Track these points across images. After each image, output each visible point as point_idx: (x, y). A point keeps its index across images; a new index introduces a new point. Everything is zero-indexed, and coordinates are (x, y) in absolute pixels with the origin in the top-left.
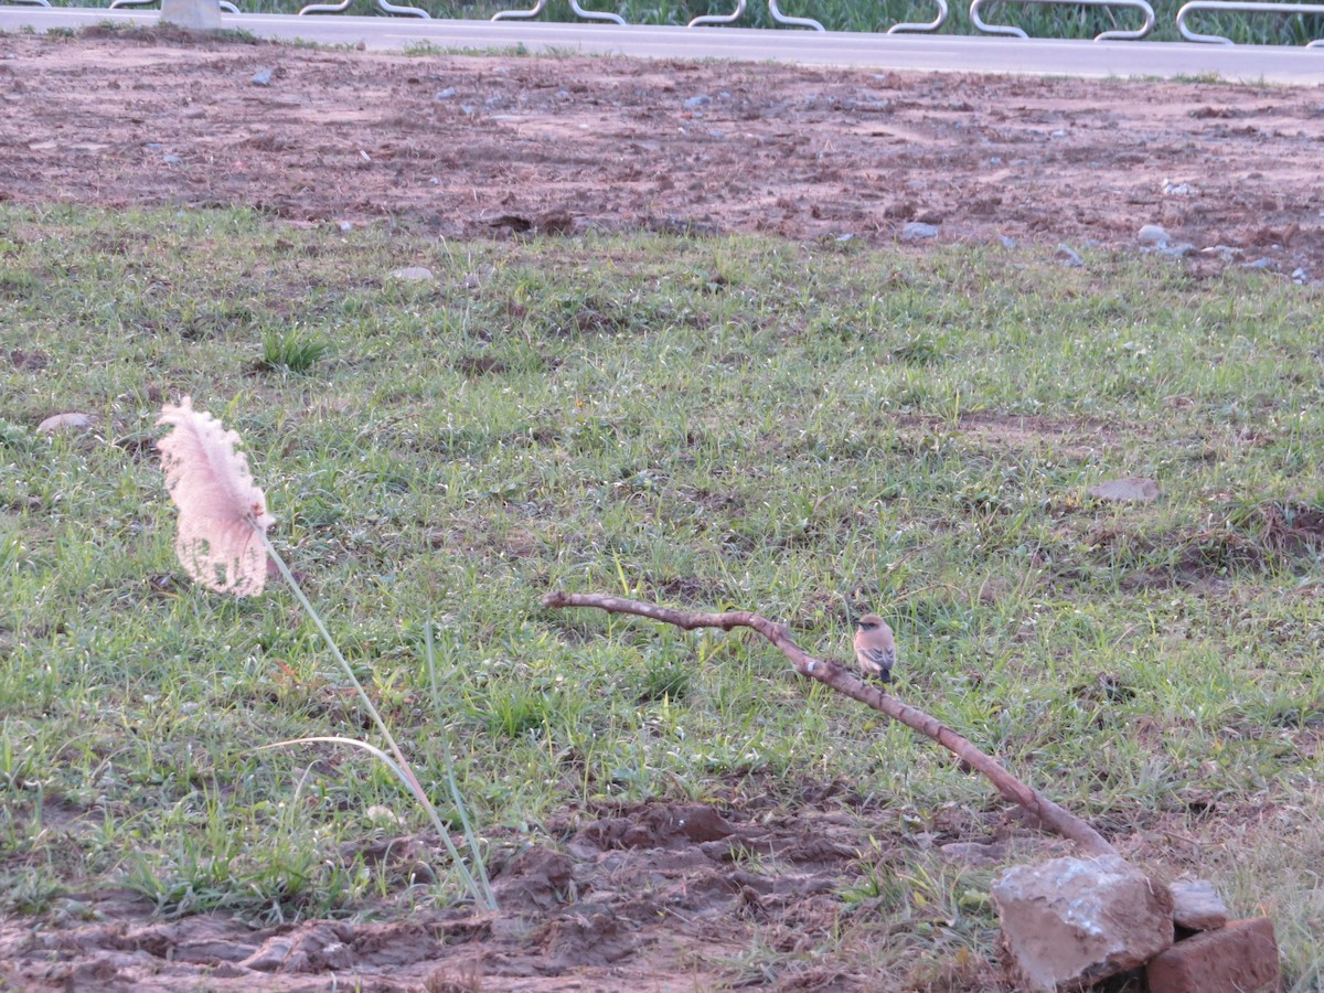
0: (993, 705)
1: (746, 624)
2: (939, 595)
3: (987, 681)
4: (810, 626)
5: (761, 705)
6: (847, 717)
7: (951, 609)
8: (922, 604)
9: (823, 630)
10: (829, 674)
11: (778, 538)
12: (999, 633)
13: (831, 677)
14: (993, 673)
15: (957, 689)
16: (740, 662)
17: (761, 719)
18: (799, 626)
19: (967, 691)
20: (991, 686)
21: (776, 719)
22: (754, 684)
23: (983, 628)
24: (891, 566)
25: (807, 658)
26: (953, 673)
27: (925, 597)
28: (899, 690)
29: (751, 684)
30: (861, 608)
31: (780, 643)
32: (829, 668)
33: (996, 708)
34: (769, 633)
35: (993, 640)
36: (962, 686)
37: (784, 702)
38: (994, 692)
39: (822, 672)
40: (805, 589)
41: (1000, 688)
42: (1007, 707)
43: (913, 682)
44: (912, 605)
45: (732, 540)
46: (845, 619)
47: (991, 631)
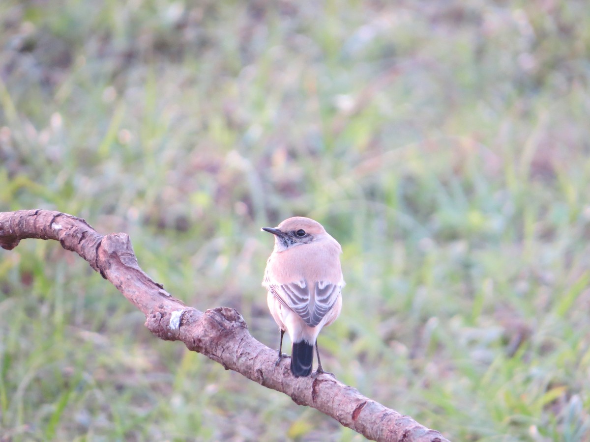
0: (550, 387)
1: (46, 235)
2: (442, 162)
3: (538, 338)
4: (182, 226)
5: (81, 387)
6: (255, 412)
7: (469, 190)
8: (410, 180)
9: (210, 233)
10: (213, 334)
11: (120, 43)
12: (565, 239)
13: (216, 341)
14: (552, 319)
15: (478, 353)
16: (41, 300)
17: (80, 417)
18: (161, 226)
19: (498, 358)
20: (545, 349)
21: (110, 418)
22: (68, 346)
23: (532, 227)
24: (346, 103)
25: (167, 303)
26: (469, 320)
27: (416, 165)
28: (362, 357)
29: (62, 346)
30: (287, 189)
31: (113, 273)
32: (213, 324)
33: (558, 393)
34: (91, 253)
35: (553, 253)
36: (489, 346)
37: (128, 381)
38: (552, 359)
39: (197, 331)
40: (171, 151)
41: (564, 353)
42: (578, 391)
43: (389, 339)
44: (389, 181)
45: (28, 47)
46: (251, 213)
47: (548, 235)
